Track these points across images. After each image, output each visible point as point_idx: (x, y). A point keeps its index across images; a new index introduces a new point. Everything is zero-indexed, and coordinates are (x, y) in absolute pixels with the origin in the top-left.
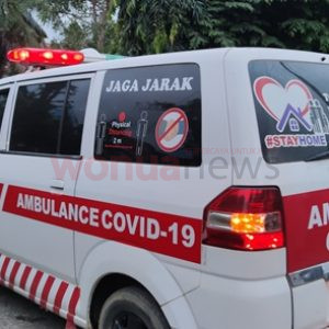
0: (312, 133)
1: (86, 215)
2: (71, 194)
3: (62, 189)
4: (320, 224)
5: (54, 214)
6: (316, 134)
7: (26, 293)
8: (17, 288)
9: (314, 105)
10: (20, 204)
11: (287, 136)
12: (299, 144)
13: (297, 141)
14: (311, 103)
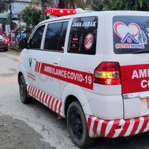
0: (138, 43)
1: (63, 73)
2: (59, 66)
3: (56, 64)
4: (138, 77)
5: (55, 74)
6: (140, 44)
7: (47, 105)
8: (44, 103)
9: (141, 33)
10: (45, 70)
11: (125, 44)
12: (131, 47)
13: (130, 46)
14: (139, 32)
